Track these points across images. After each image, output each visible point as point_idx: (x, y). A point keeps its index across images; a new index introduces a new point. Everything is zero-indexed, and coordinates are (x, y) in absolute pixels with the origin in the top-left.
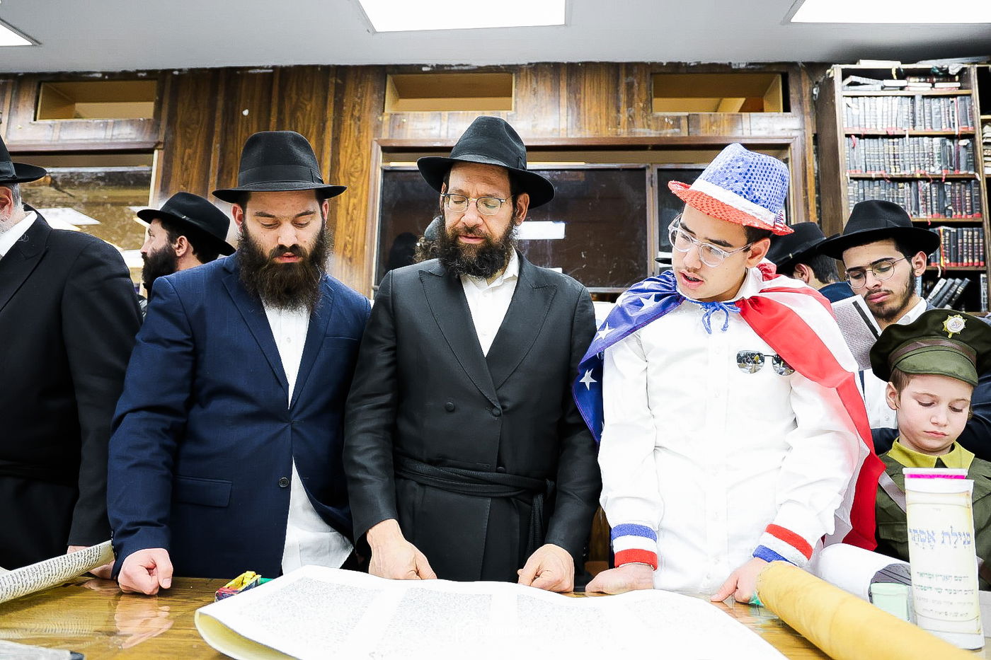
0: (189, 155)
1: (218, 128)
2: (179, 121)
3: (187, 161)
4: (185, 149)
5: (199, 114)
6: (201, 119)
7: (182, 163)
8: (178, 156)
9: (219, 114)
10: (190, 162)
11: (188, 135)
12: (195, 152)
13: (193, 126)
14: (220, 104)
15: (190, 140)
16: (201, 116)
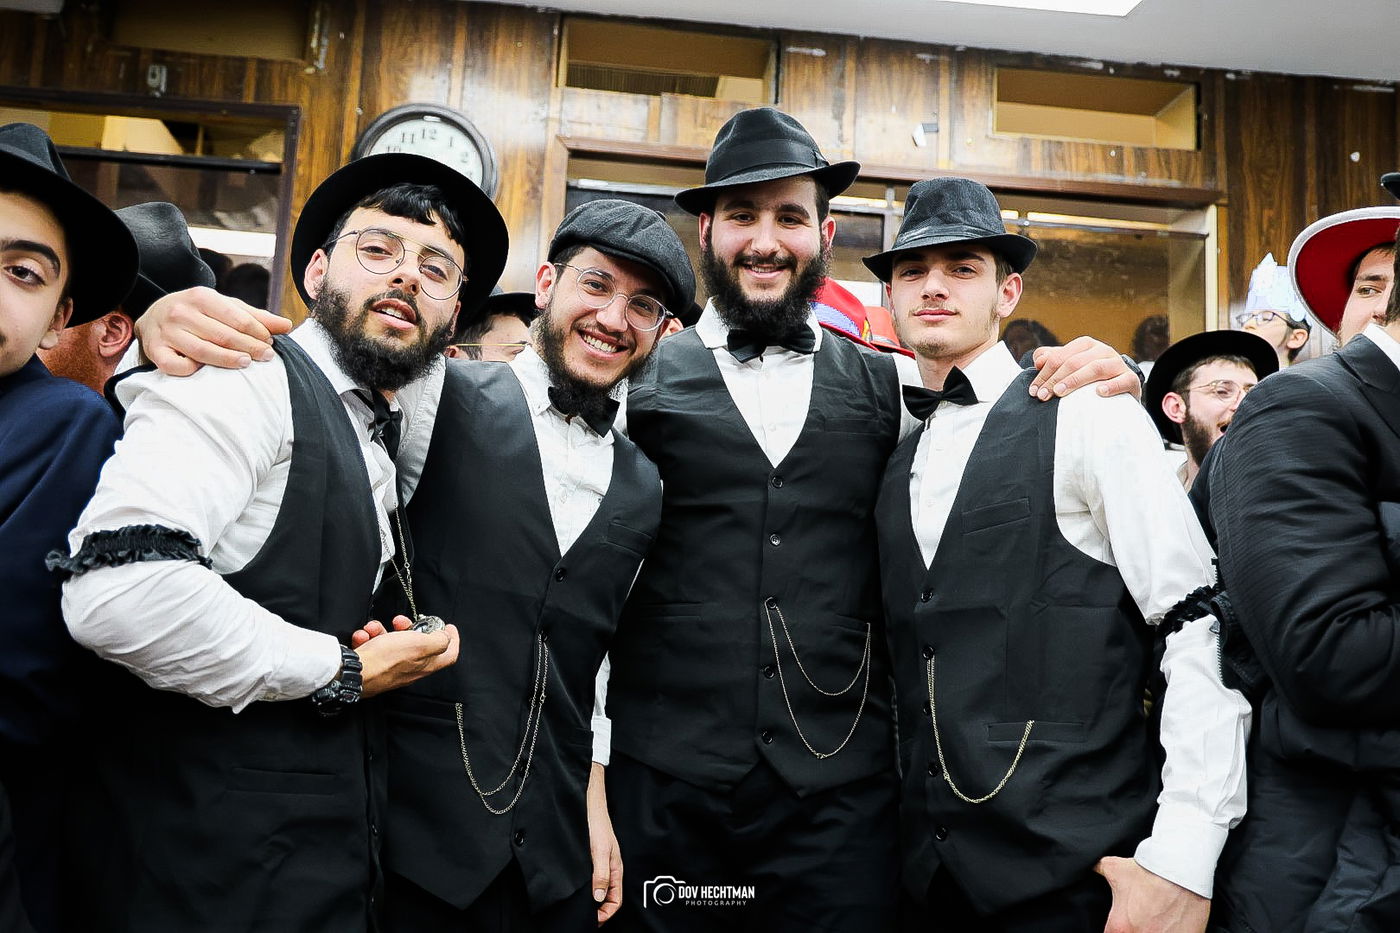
0: (1270, 219)
1: (1311, 179)
2: (1247, 158)
3: (1268, 230)
4: (1262, 209)
5: (1278, 152)
6: (1282, 160)
7: (1261, 232)
8: (1253, 219)
9: (1310, 155)
10: (1272, 231)
11: (1264, 186)
12: (1279, 215)
13: (1271, 171)
14: (1311, 137)
15: (1269, 195)
16: (1282, 155)
